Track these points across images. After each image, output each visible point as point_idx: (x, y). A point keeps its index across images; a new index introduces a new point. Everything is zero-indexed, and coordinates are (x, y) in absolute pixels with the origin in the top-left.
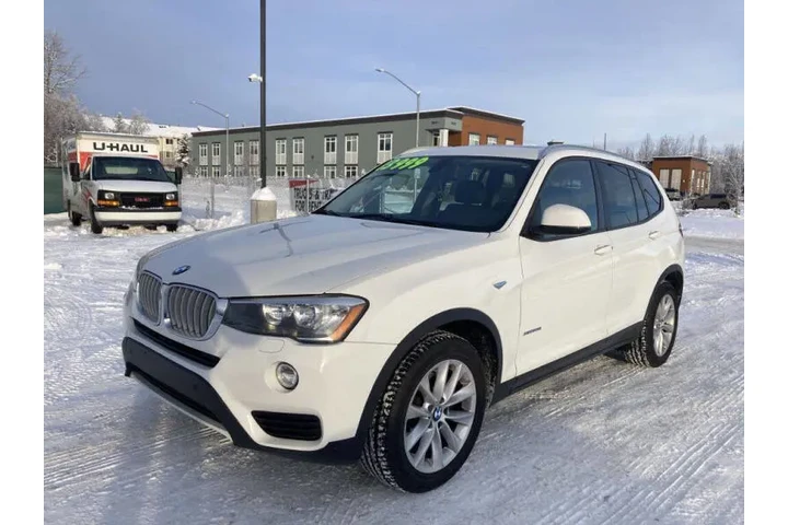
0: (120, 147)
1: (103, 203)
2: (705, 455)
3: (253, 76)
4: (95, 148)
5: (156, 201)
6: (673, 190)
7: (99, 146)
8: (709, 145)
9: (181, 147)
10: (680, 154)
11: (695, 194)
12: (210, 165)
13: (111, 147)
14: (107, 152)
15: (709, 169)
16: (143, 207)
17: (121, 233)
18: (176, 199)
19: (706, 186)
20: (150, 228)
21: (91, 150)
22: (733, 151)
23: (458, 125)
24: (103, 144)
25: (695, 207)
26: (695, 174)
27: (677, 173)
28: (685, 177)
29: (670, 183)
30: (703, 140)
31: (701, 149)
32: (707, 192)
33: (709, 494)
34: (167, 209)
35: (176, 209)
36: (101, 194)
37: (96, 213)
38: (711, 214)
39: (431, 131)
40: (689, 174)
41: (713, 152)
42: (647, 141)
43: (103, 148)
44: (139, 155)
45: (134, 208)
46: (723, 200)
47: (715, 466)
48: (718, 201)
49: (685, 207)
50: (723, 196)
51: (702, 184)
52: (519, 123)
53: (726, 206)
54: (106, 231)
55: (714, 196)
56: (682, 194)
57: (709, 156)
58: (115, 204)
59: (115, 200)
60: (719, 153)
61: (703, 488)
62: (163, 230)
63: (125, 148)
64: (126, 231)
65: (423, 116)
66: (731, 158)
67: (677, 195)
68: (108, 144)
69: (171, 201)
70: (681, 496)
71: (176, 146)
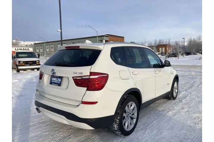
0: (22, 49)
1: (20, 64)
2: (172, 106)
3: (59, 30)
4: (16, 50)
5: (34, 63)
6: (163, 53)
7: (17, 49)
8: (171, 41)
10: (164, 43)
11: (169, 54)
12: (40, 52)
13: (20, 49)
14: (19, 51)
15: (171, 47)
16: (31, 65)
17: (25, 72)
18: (39, 62)
19: (171, 52)
20: (32, 70)
21: (15, 50)
22: (177, 42)
23: (107, 39)
24: (18, 49)
25: (169, 57)
26: (168, 49)
27: (164, 49)
28: (166, 50)
29: (162, 51)
30: (169, 40)
31: (169, 42)
32: (171, 53)
33: (173, 111)
34: (37, 65)
35: (39, 65)
36: (19, 62)
37: (18, 67)
38: (173, 59)
39: (100, 41)
40: (167, 49)
41: (172, 43)
42: (156, 40)
43: (18, 50)
44: (28, 51)
45: (28, 65)
46: (175, 55)
47: (174, 107)
48: (174, 55)
49: (166, 57)
50: (175, 54)
51: (170, 51)
52: (123, 37)
53: (176, 56)
54: (21, 71)
55: (173, 54)
56: (165, 54)
57: (171, 44)
58: (23, 64)
59: (23, 63)
60: (173, 43)
61: (172, 110)
62: (36, 70)
63: (24, 49)
64: (26, 71)
65: (99, 36)
66: (176, 44)
67: (164, 54)
68: (19, 48)
69: (38, 63)
70: (168, 112)
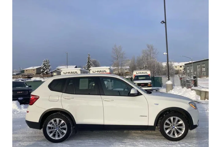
9: (184, 68)
12: (190, 72)
13: (140, 73)
16: (143, 86)
21: (136, 74)
63: (143, 73)
68: (139, 72)
69: (149, 85)
71: (183, 68)
